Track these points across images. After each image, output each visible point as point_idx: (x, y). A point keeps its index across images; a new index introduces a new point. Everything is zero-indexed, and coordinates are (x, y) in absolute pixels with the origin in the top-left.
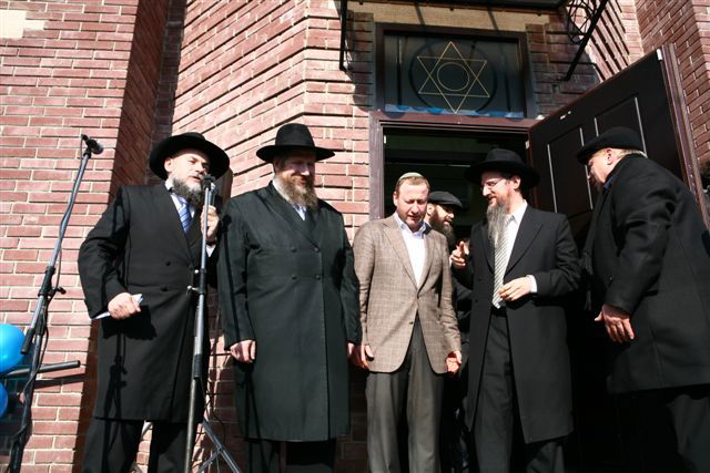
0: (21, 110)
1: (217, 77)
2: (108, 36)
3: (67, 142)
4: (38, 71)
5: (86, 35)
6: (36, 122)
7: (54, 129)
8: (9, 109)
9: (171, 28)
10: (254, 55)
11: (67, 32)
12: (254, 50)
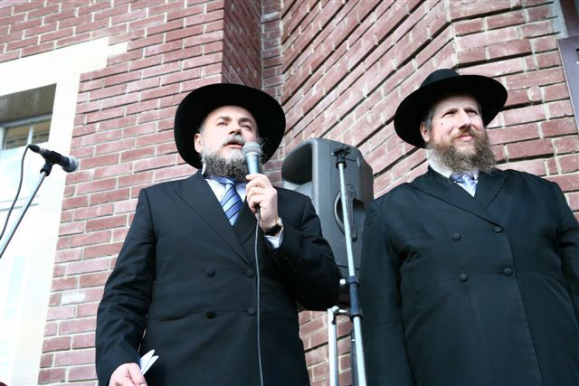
0: (111, 148)
1: (331, 59)
2: (196, 40)
3: (162, 174)
4: (125, 99)
5: (172, 46)
6: (128, 156)
7: (147, 161)
8: (99, 149)
9: (267, 22)
10: (374, 16)
11: (151, 48)
12: (373, 10)
